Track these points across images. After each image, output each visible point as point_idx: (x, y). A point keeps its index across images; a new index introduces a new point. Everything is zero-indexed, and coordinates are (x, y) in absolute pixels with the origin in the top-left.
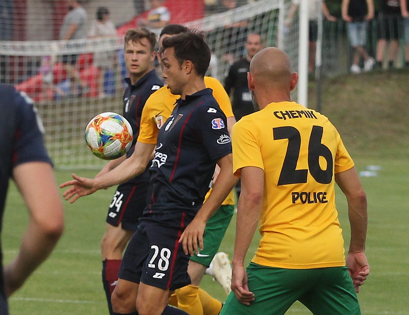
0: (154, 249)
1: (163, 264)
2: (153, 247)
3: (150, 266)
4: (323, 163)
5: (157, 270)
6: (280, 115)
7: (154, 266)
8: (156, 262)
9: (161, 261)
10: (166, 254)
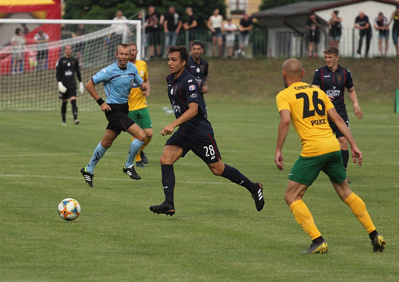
0: (206, 148)
1: (212, 153)
2: (204, 148)
3: (207, 156)
4: (320, 107)
5: (211, 156)
6: (297, 88)
7: (209, 155)
8: (209, 153)
9: (211, 152)
10: (211, 148)
